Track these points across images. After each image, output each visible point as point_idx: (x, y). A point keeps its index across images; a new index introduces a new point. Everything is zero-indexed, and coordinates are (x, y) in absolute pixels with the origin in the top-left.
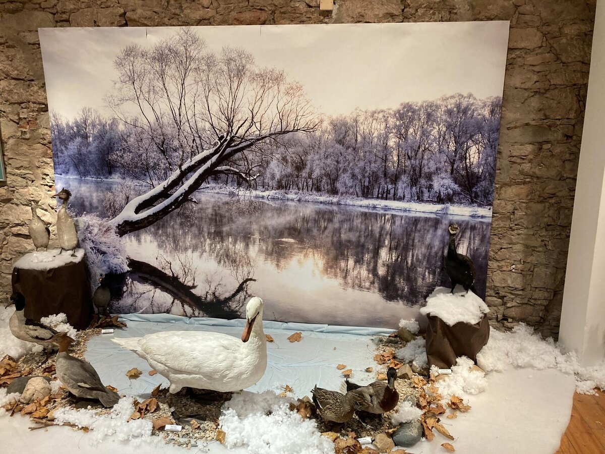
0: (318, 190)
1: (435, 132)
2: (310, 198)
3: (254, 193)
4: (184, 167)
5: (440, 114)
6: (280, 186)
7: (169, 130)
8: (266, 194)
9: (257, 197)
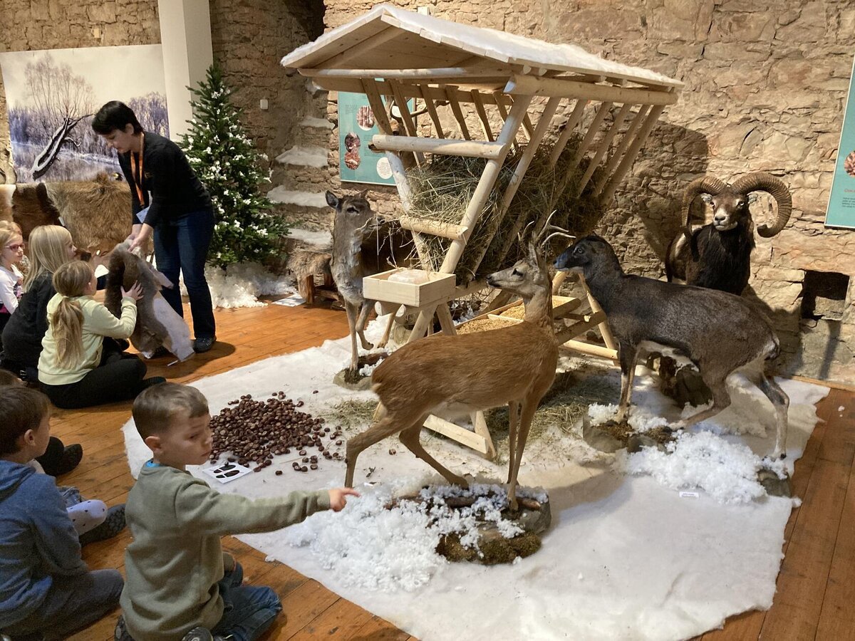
0: (105, 154)
1: (146, 117)
2: (102, 159)
3: (81, 155)
4: (53, 137)
5: (147, 106)
6: (90, 152)
7: (46, 114)
8: (85, 156)
9: (81, 158)
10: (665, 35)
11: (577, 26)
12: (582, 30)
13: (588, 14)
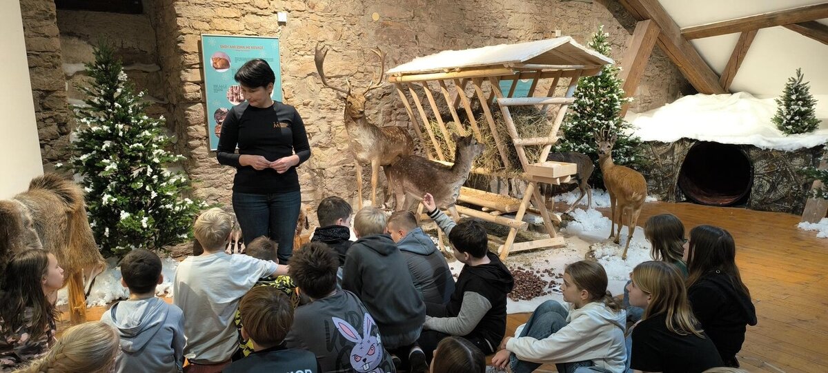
10: (427, 46)
11: (385, 37)
12: (387, 39)
13: (390, 30)
